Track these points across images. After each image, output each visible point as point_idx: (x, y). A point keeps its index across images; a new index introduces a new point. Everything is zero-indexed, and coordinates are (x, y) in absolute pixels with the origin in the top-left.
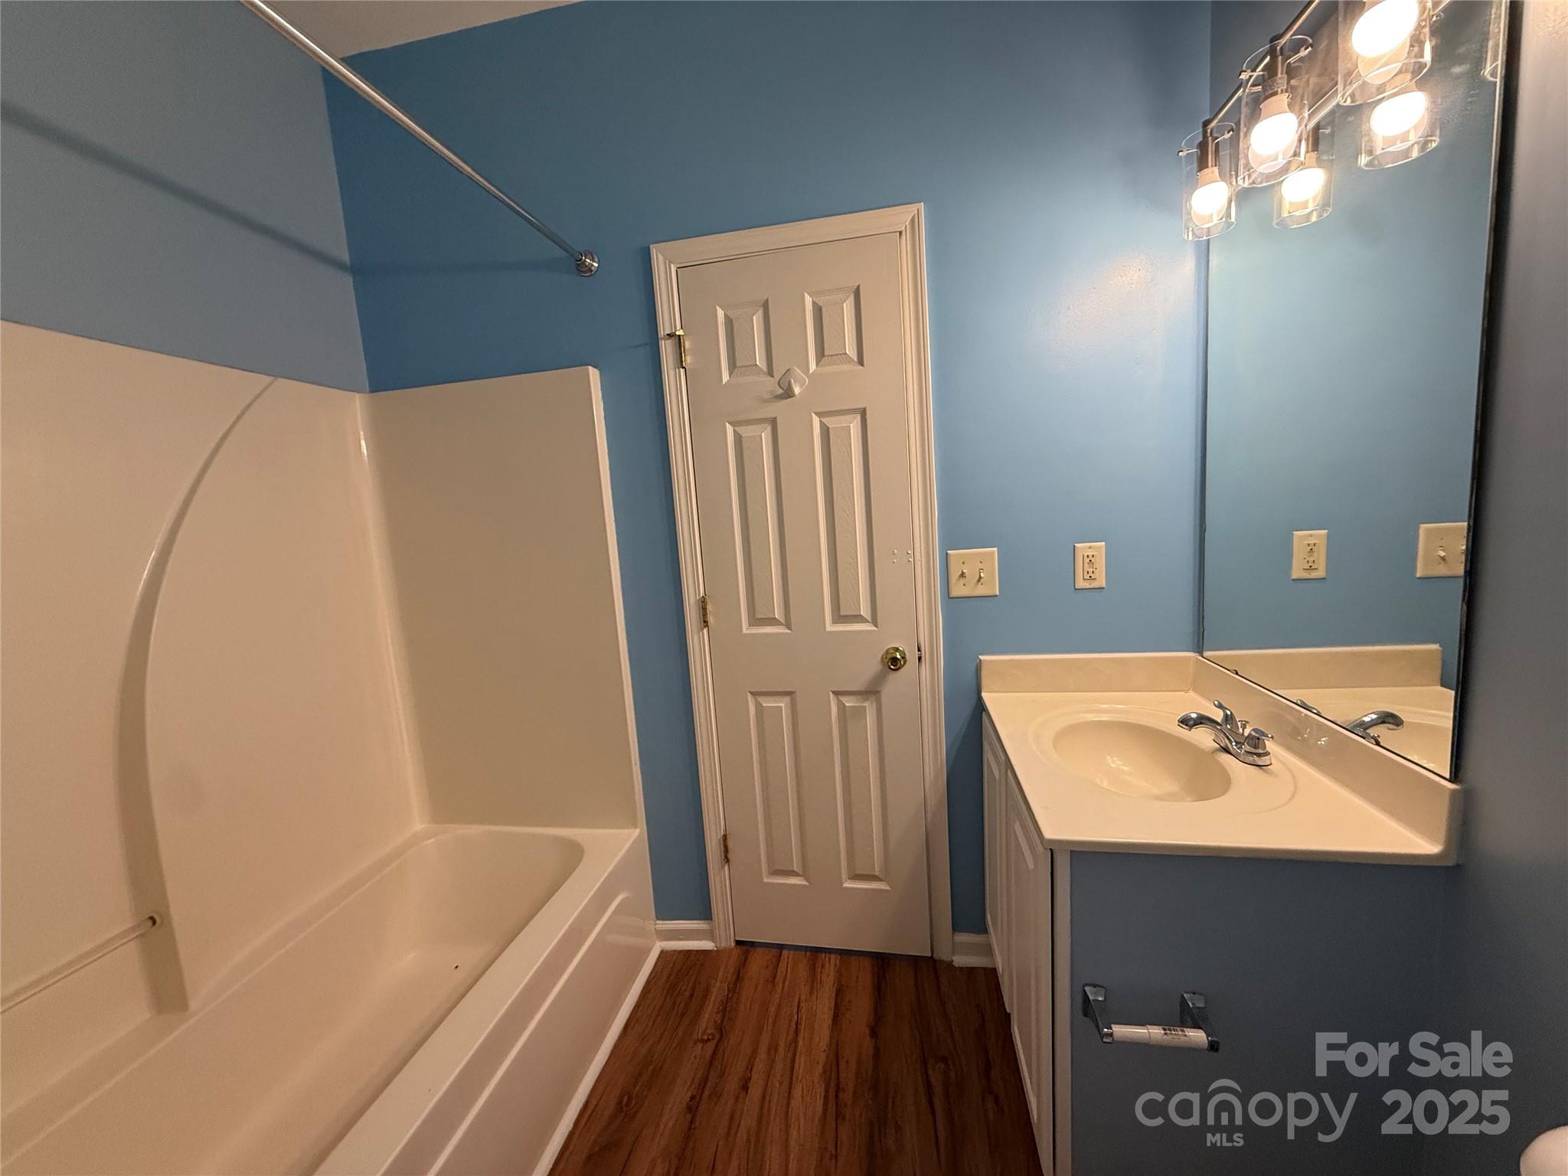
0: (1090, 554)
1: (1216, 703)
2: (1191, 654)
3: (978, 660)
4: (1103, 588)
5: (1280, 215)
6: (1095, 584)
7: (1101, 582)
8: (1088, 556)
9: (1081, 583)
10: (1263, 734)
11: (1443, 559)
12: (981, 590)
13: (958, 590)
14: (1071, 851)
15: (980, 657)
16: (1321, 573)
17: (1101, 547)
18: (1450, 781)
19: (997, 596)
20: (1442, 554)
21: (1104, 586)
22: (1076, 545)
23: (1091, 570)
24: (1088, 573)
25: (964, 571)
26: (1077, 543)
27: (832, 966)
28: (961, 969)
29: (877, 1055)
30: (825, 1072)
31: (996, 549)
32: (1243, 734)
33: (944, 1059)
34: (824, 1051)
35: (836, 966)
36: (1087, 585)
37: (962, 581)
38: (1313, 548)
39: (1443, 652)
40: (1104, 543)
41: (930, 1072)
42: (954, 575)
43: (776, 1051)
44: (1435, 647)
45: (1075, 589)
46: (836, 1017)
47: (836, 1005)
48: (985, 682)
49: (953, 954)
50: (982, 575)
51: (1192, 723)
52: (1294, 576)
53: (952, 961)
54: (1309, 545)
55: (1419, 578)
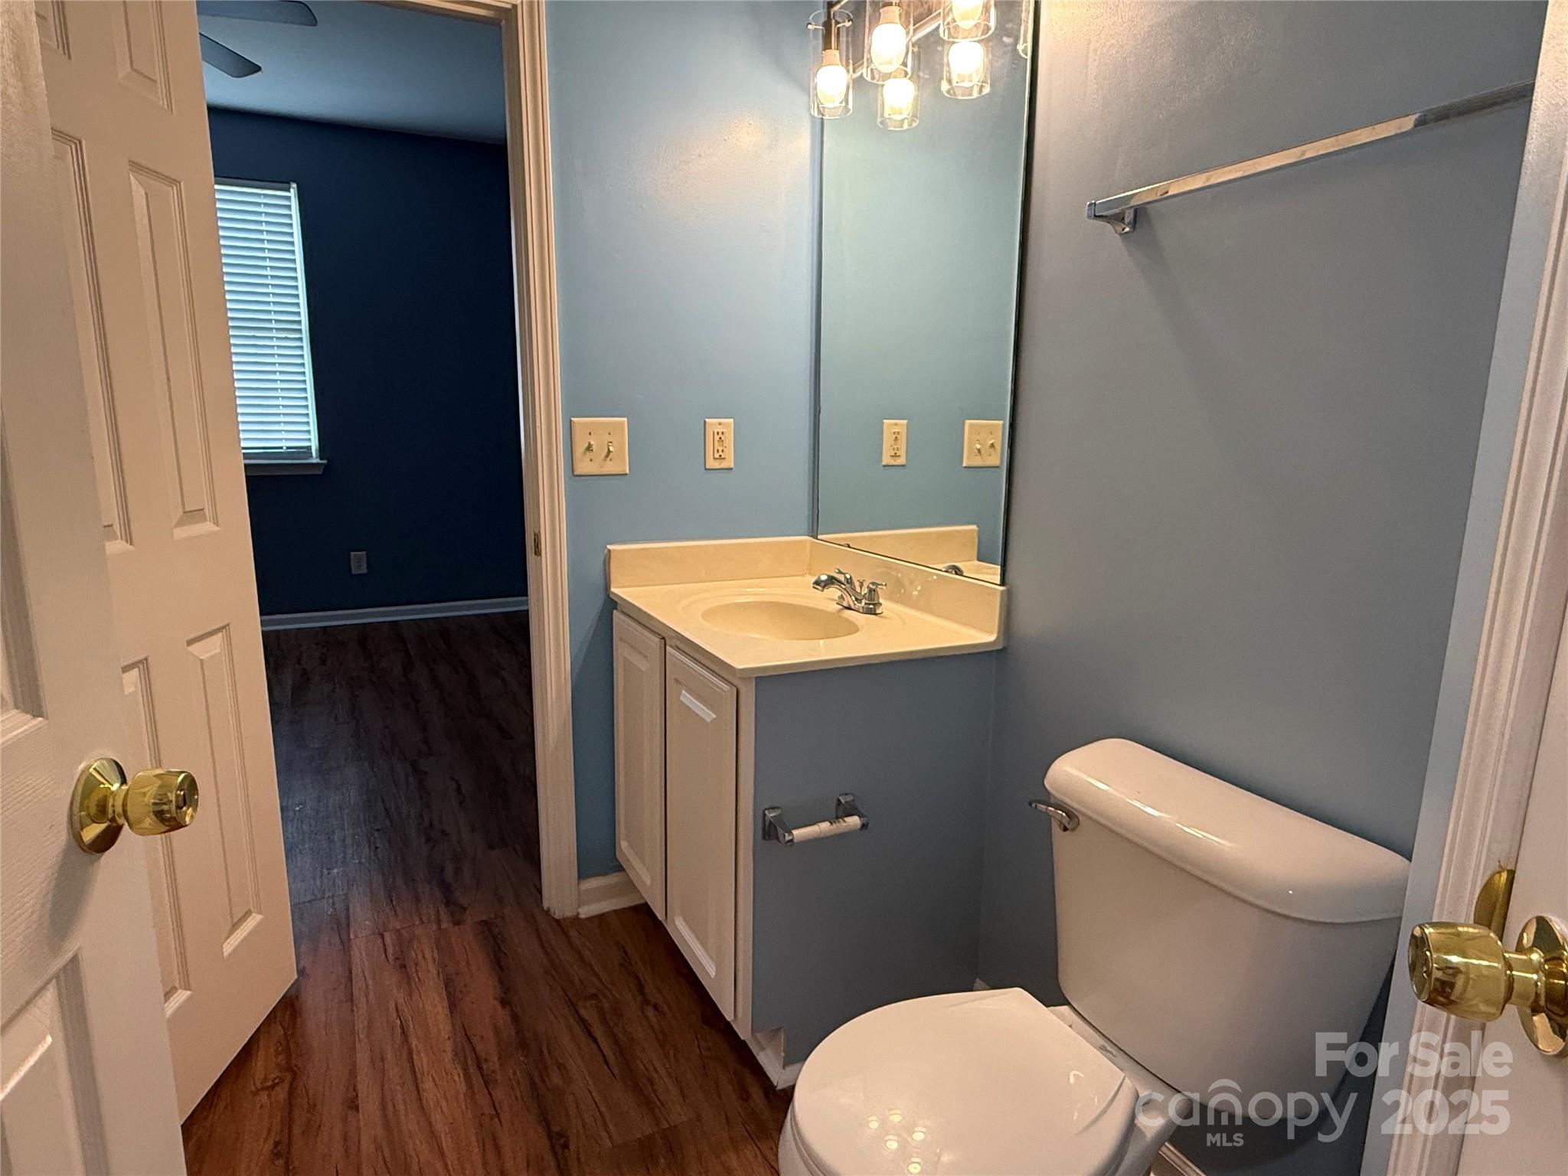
0: (720, 431)
1: (837, 571)
2: (807, 538)
3: (606, 551)
4: (732, 469)
5: (882, 115)
6: (724, 465)
7: (730, 462)
8: (718, 433)
9: (711, 464)
10: (877, 585)
11: (979, 451)
12: (610, 467)
13: (584, 467)
14: (756, 678)
15: (609, 547)
16: (902, 461)
17: (729, 424)
18: (1000, 585)
19: (626, 474)
20: (978, 446)
21: (732, 466)
22: (707, 420)
23: (721, 449)
24: (718, 451)
25: (592, 443)
26: (708, 418)
27: (430, 961)
28: (590, 919)
29: (515, 1018)
30: (456, 1055)
31: (625, 419)
32: (861, 593)
33: (595, 996)
34: (449, 1038)
35: (434, 959)
36: (716, 465)
37: (589, 455)
38: (898, 437)
39: (979, 531)
40: (732, 420)
41: (583, 1012)
42: (580, 448)
43: (383, 1060)
44: (974, 527)
45: (706, 469)
46: (453, 1005)
47: (449, 994)
48: (614, 576)
49: (579, 906)
50: (611, 449)
51: (823, 584)
52: (884, 463)
53: (578, 914)
54: (894, 433)
55: (965, 467)
